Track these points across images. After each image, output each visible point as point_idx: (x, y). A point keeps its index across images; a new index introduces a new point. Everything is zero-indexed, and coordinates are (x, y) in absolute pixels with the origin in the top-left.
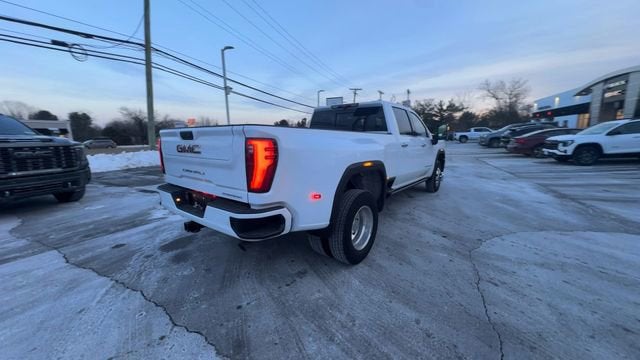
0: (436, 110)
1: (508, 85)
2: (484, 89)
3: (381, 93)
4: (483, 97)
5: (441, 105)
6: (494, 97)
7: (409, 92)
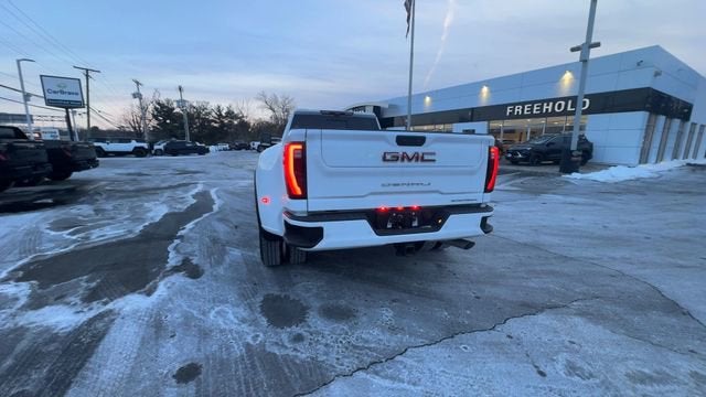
0: (213, 114)
1: (280, 100)
2: (260, 99)
3: (138, 83)
4: (262, 107)
5: (219, 111)
6: (271, 108)
7: (180, 89)
